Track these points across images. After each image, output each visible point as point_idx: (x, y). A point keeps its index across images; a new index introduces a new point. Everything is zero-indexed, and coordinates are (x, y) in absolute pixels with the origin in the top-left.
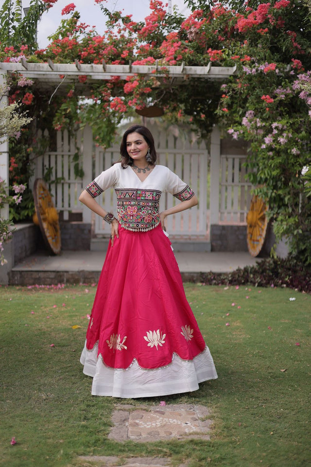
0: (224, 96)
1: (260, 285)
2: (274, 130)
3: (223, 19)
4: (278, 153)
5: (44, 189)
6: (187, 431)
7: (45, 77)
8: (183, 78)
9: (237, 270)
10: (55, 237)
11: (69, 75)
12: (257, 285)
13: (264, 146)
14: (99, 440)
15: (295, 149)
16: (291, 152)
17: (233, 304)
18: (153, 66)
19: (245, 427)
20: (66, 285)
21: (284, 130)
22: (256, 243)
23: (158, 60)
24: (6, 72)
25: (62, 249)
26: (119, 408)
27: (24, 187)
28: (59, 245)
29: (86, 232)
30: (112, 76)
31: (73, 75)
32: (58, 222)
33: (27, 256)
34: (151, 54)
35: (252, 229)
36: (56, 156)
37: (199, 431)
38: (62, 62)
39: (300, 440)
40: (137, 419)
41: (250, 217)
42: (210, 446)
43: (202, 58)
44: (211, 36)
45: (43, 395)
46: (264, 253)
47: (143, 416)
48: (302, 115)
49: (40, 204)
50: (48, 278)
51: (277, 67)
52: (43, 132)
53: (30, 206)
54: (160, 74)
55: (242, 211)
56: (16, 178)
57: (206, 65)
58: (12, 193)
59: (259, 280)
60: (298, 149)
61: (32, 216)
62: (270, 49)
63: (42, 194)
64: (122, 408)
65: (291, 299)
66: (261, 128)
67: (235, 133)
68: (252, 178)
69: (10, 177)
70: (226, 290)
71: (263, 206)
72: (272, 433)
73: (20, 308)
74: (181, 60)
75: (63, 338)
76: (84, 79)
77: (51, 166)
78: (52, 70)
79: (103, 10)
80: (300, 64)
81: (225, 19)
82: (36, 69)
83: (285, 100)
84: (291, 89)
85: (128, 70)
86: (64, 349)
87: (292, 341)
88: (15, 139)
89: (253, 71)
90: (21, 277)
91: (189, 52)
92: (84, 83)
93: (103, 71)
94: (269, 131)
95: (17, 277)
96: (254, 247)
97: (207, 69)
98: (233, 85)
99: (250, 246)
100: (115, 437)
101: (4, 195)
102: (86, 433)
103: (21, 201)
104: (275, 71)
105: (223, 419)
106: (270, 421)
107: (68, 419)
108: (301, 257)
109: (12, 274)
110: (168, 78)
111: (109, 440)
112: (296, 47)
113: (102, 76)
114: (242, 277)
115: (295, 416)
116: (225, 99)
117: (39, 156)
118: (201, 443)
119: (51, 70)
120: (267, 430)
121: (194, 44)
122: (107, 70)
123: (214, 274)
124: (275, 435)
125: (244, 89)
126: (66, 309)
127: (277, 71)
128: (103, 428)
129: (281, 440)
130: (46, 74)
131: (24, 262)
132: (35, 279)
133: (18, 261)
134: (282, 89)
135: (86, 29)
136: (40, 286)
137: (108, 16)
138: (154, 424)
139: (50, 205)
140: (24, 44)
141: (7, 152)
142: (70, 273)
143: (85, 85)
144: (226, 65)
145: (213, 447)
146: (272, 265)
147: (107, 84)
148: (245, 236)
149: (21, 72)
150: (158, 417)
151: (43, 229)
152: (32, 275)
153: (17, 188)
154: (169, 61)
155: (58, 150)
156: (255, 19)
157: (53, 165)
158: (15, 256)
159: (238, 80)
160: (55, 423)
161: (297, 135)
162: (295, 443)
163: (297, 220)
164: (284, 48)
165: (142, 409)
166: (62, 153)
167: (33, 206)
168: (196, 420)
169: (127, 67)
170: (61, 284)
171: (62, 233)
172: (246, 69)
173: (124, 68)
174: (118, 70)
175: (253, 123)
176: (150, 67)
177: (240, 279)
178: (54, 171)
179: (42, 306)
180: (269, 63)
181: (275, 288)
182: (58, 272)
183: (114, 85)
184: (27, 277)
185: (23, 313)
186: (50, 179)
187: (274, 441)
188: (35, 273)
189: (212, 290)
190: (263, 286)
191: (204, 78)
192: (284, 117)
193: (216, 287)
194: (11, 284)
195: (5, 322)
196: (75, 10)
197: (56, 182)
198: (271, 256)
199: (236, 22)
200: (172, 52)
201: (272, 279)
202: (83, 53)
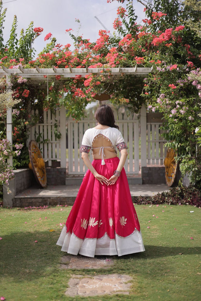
0: (145, 85)
1: (172, 204)
2: (177, 105)
3: (144, 39)
4: (181, 120)
5: (36, 147)
6: (115, 290)
7: (35, 77)
8: (120, 75)
9: (157, 195)
10: (42, 177)
11: (50, 76)
12: (170, 203)
13: (171, 116)
14: (59, 296)
15: (190, 117)
16: (188, 119)
17: (153, 216)
18: (101, 68)
19: (152, 287)
20: (49, 206)
21: (184, 105)
22: (170, 177)
23: (105, 65)
24: (10, 75)
25: (47, 184)
26: (74, 277)
27: (22, 145)
28: (46, 182)
29: (63, 173)
30: (76, 75)
31: (52, 75)
32: (45, 167)
33: (25, 189)
34: (100, 61)
35: (168, 169)
36: (43, 126)
37: (122, 289)
38: (45, 68)
39: (186, 294)
40: (84, 283)
41: (166, 162)
42: (128, 298)
43: (132, 63)
44: (137, 49)
45: (27, 271)
46: (176, 184)
47: (88, 282)
48: (195, 96)
49: (33, 156)
50: (37, 202)
51: (178, 67)
52: (35, 112)
53: (27, 158)
54: (106, 73)
55: (162, 158)
56: (18, 140)
57: (134, 66)
58: (15, 149)
59: (172, 201)
60: (193, 117)
61: (28, 163)
62: (174, 56)
63: (34, 150)
64: (76, 277)
65: (191, 212)
66: (170, 104)
67: (153, 108)
68: (166, 136)
69: (14, 139)
70: (150, 207)
71: (174, 154)
72: (169, 290)
73: (18, 220)
74: (118, 64)
75: (44, 237)
76: (59, 78)
77: (40, 133)
78: (39, 72)
79: (71, 36)
80: (193, 65)
82: (29, 72)
83: (184, 87)
84: (187, 80)
85: (86, 71)
86: (43, 244)
87: (189, 236)
88: (17, 116)
89: (163, 70)
90: (20, 202)
91: (124, 59)
92: (59, 81)
93: (70, 72)
94: (175, 106)
95: (18, 202)
96: (169, 181)
97: (135, 69)
98: (151, 79)
99: (167, 180)
100: (70, 294)
101: (9, 150)
102: (51, 292)
103: (20, 154)
104: (177, 69)
105: (139, 283)
106: (169, 283)
107: (41, 284)
108: (198, 185)
109: (15, 200)
110: (111, 76)
111: (65, 295)
112: (190, 54)
113: (70, 76)
114: (161, 199)
115: (185, 280)
116: (146, 87)
117: (32, 126)
118: (123, 296)
119: (38, 72)
120: (166, 289)
121: (127, 54)
122: (73, 72)
123: (142, 197)
124: (171, 291)
125: (158, 81)
126: (47, 221)
127: (178, 69)
128: (62, 288)
129: (174, 294)
130: (36, 75)
131: (23, 193)
132: (29, 203)
133: (18, 192)
134: (181, 80)
135: (61, 47)
136: (33, 207)
137: (74, 39)
138: (95, 286)
139: (39, 156)
140: (22, 57)
141: (11, 124)
142: (51, 198)
143: (59, 82)
144: (147, 67)
145: (130, 298)
146: (179, 191)
147: (74, 80)
148: (164, 173)
149: (19, 74)
150: (98, 282)
151: (35, 172)
152: (27, 200)
153: (17, 146)
154: (111, 65)
155: (44, 122)
156: (164, 38)
157: (41, 132)
158: (17, 189)
159: (154, 76)
160: (33, 286)
161: (192, 108)
162: (183, 296)
163: (194, 162)
164: (182, 55)
165: (88, 277)
166: (47, 124)
167: (29, 158)
168: (122, 283)
169: (85, 69)
170: (46, 206)
171: (47, 175)
172: (159, 68)
173: (83, 70)
174: (79, 71)
175: (164, 101)
176: (99, 69)
177: (159, 201)
178: (42, 135)
179: (32, 219)
180: (173, 64)
181: (182, 205)
182: (44, 198)
183: (78, 81)
184: (24, 202)
185: (20, 223)
186: (40, 141)
187: (169, 295)
188: (29, 199)
189: (141, 207)
190: (174, 205)
191: (134, 75)
192: (183, 97)
193: (144, 205)
194: (14, 206)
195: (8, 228)
196: (52, 37)
197: (44, 142)
198: (179, 185)
199: (152, 40)
200: (113, 59)
201: (180, 200)
202: (58, 62)
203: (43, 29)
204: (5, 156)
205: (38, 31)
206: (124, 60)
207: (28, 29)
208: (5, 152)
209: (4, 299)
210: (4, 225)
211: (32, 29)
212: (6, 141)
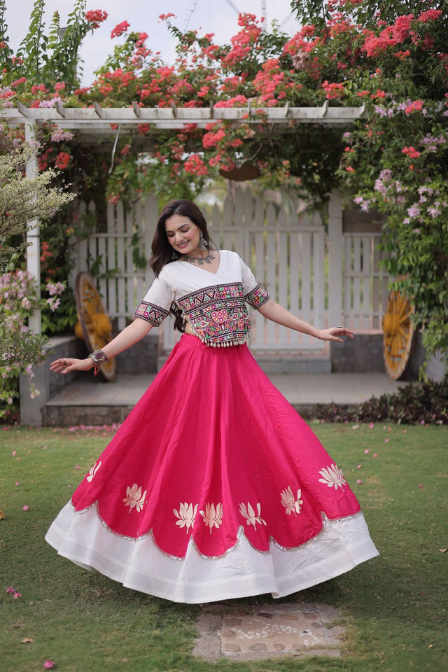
1: (405, 422)
2: (422, 197)
3: (344, 39)
4: (427, 230)
5: (90, 288)
6: (306, 643)
7: (90, 127)
8: (287, 124)
9: (371, 400)
11: (124, 124)
12: (399, 421)
13: (407, 221)
14: (180, 659)
16: (446, 228)
17: (366, 451)
18: (244, 109)
19: (391, 637)
21: (436, 197)
22: (396, 359)
23: (251, 99)
24: (35, 122)
25: (117, 372)
26: (207, 609)
27: (62, 286)
28: (113, 367)
29: (151, 347)
30: (185, 124)
31: (129, 124)
32: (110, 334)
33: (67, 384)
34: (241, 91)
35: (391, 340)
36: (107, 239)
37: (324, 643)
38: (113, 106)
40: (233, 626)
41: (387, 322)
42: (341, 667)
43: (314, 95)
44: (327, 62)
45: (96, 591)
46: (410, 373)
47: (242, 621)
49: (84, 309)
50: (97, 415)
51: (424, 106)
52: (87, 206)
53: (71, 312)
54: (254, 119)
55: (376, 314)
56: (50, 271)
57: (321, 104)
58: (46, 295)
59: (404, 415)
61: (74, 325)
62: (414, 79)
63: (88, 294)
66: (402, 194)
67: (365, 202)
68: (389, 266)
69: (41, 271)
70: (356, 429)
71: (406, 306)
72: (431, 646)
73: (59, 460)
74: (284, 99)
76: (145, 129)
77: (100, 254)
78: (100, 117)
79: (171, 30)
81: (347, 38)
82: (77, 117)
83: (437, 154)
84: (446, 137)
85: (208, 115)
89: (389, 112)
90: (59, 415)
91: (296, 87)
92: (146, 135)
93: (173, 117)
94: (414, 198)
95: (54, 415)
96: (394, 365)
97: (322, 110)
98: (361, 134)
99: (388, 365)
100: (203, 653)
101: (34, 298)
102: (160, 648)
103: (59, 306)
104: (421, 111)
105: (359, 625)
106: (428, 627)
107: (134, 627)
109: (47, 410)
110: (266, 125)
111: (194, 657)
113: (170, 125)
114: (378, 409)
116: (350, 154)
117: (83, 239)
118: (328, 662)
119: (98, 117)
120: (424, 641)
121: (303, 74)
122: (178, 116)
123: (337, 406)
124: (436, 649)
125: (376, 139)
127: (424, 111)
128: (184, 640)
129: (445, 657)
130: (91, 123)
131: (64, 393)
132: (80, 417)
133: (54, 391)
134: (432, 137)
135: (147, 56)
136: (88, 428)
137: (178, 37)
138: (258, 634)
139: (99, 309)
140: (59, 81)
141: (38, 236)
142: (130, 408)
143: (146, 137)
144: (350, 105)
145: (345, 667)
146: (421, 392)
147: (179, 135)
148: (381, 350)
149: (55, 121)
150: (263, 622)
151: (90, 345)
152: (75, 411)
153: (52, 287)
154: (266, 101)
155: (109, 230)
156: (391, 38)
157: (102, 251)
158: (51, 385)
159: (367, 126)
160: (116, 633)
164: (434, 78)
166: (116, 235)
167: (75, 312)
168: (318, 627)
169: (207, 110)
170: (117, 424)
172: (380, 110)
173: (202, 112)
174: (194, 115)
175: (390, 187)
176: (240, 109)
177: (375, 413)
178: (103, 260)
179: (90, 457)
180: (413, 100)
181: (427, 425)
182: (112, 406)
183: (188, 137)
184: (68, 415)
185: (65, 468)
186: (98, 273)
187: (434, 658)
188: (80, 409)
189: (334, 429)
190: (409, 424)
191: (318, 124)
192: (435, 178)
193: (340, 425)
194: (46, 424)
195: (39, 481)
196: (130, 31)
197: (107, 276)
198: (420, 379)
199: (363, 43)
200: (272, 87)
201: (422, 413)
202: (143, 91)
203: (106, 15)
204: (25, 310)
205: (97, 18)
206: (297, 89)
207: (74, 14)
208: (25, 303)
209: (52, 666)
210: (29, 472)
211: (83, 13)
212: (26, 277)
